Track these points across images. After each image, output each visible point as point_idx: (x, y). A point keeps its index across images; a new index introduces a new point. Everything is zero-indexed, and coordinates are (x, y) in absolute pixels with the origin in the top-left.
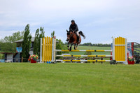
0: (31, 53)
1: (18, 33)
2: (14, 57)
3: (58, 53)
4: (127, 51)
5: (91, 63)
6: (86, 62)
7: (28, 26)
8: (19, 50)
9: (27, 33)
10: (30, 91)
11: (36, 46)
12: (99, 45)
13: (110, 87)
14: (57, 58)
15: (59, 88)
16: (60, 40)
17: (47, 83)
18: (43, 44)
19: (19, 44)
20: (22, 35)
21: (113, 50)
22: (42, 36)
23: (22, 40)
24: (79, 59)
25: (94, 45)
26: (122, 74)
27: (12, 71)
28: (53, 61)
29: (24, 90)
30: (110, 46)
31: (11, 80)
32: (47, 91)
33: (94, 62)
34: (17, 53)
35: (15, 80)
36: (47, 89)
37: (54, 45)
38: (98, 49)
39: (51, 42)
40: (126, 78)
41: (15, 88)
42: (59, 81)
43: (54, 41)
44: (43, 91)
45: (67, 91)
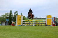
0: (12, 22)
1: (7, 14)
2: (5, 23)
3: (24, 22)
4: (52, 21)
5: (37, 26)
6: (35, 25)
7: (11, 11)
8: (8, 21)
9: (11, 13)
10: (12, 37)
11: (15, 19)
12: (41, 18)
13: (45, 36)
14: (23, 24)
15: (24, 36)
16: (24, 16)
17: (19, 34)
18: (17, 18)
19: (7, 18)
20: (9, 14)
21: (47, 20)
22: (17, 15)
23: (9, 16)
24: (32, 24)
25: (38, 18)
26: (50, 30)
27: (4, 29)
28: (21, 25)
29: (9, 37)
30: (45, 19)
31: (4, 33)
32: (19, 37)
33: (38, 25)
34: (6, 22)
35: (6, 33)
36: (19, 36)
37: (22, 18)
38: (40, 20)
39: (21, 17)
40: (52, 32)
41: (6, 36)
42: (24, 33)
43: (22, 17)
44: (18, 37)
45: (27, 37)
